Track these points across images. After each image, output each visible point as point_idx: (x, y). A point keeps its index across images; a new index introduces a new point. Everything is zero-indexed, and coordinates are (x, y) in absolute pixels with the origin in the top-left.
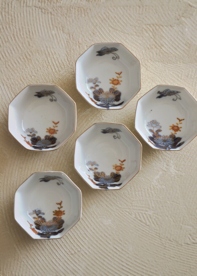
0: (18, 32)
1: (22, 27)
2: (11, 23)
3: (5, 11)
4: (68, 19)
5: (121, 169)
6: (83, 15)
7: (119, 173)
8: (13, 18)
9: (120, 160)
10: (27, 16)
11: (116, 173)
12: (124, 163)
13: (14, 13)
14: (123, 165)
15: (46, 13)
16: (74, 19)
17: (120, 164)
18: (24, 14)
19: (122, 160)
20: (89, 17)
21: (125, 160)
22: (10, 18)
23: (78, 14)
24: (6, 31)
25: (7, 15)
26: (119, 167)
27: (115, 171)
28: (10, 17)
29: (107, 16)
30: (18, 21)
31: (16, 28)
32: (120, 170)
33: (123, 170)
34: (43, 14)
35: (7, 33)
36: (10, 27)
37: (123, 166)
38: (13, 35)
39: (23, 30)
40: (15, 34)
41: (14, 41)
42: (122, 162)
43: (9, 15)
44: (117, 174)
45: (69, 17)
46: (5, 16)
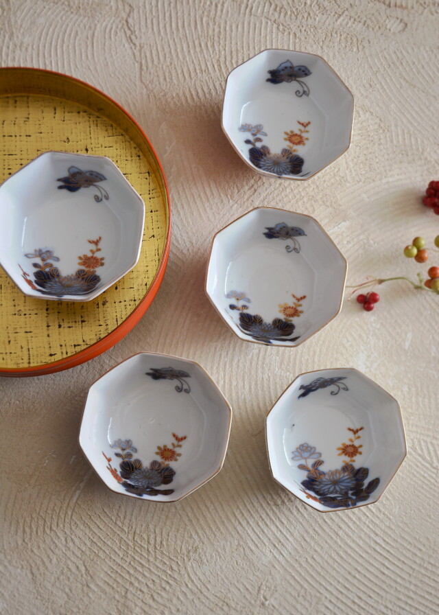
0: (228, 58)
1: (237, 50)
2: (216, 38)
3: (208, 16)
4: (326, 51)
5: (296, 313)
6: (355, 49)
7: (291, 321)
8: (222, 30)
9: (294, 296)
10: (249, 32)
11: (284, 320)
12: (301, 302)
13: (226, 22)
14: (300, 305)
15: (286, 33)
16: (337, 53)
17: (294, 303)
18: (243, 28)
19: (299, 297)
20: (365, 54)
21: (304, 297)
22: (217, 30)
23: (346, 47)
24: (205, 51)
25: (211, 25)
26: (291, 310)
27: (282, 317)
28: (216, 27)
29: (398, 58)
30: (231, 38)
31: (225, 50)
32: (292, 315)
33: (298, 316)
34: (280, 33)
35: (206, 57)
36: (213, 46)
37: (299, 309)
38: (218, 61)
39: (237, 55)
40: (222, 59)
41: (218, 71)
42: (298, 300)
43: (215, 24)
44: (285, 323)
45: (328, 46)
46: (208, 24)
